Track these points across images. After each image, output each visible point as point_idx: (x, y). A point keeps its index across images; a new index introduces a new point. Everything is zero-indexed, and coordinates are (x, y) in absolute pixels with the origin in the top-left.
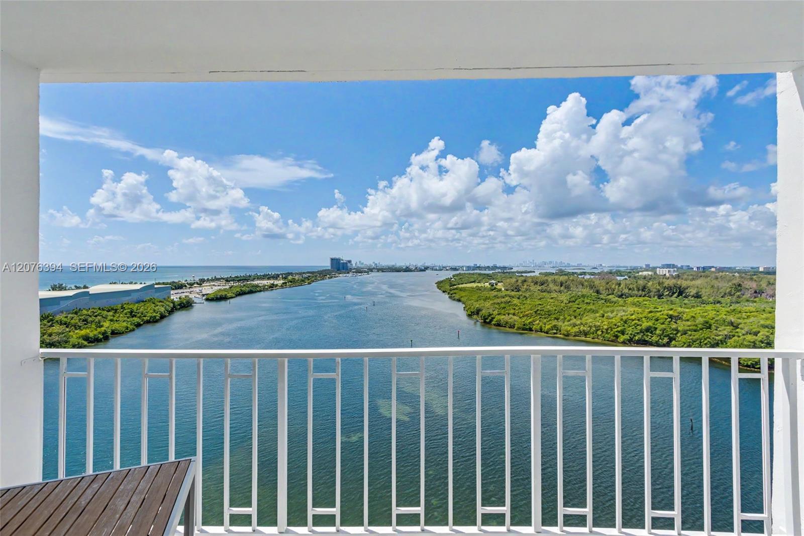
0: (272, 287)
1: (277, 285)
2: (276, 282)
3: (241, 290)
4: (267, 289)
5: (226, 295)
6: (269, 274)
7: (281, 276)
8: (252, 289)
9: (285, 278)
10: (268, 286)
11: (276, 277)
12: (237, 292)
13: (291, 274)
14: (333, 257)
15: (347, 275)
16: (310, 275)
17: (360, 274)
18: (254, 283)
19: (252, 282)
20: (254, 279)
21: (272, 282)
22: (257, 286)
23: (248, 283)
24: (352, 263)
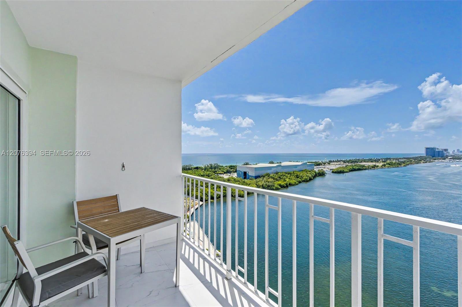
0: (374, 167)
1: (378, 166)
2: (377, 164)
3: (353, 168)
4: (371, 168)
5: (343, 170)
6: (372, 159)
7: (381, 160)
8: (360, 168)
9: (384, 162)
10: (371, 166)
11: (377, 161)
12: (350, 169)
13: (390, 159)
14: (428, 147)
15: (443, 161)
16: (406, 160)
17: (458, 160)
18: (361, 164)
19: (360, 163)
20: (361, 162)
21: (374, 164)
22: (364, 166)
23: (358, 164)
24: (449, 151)
